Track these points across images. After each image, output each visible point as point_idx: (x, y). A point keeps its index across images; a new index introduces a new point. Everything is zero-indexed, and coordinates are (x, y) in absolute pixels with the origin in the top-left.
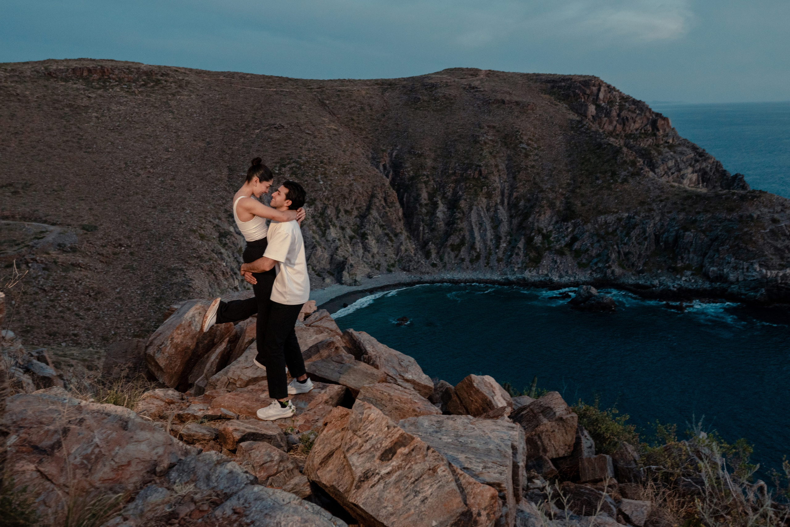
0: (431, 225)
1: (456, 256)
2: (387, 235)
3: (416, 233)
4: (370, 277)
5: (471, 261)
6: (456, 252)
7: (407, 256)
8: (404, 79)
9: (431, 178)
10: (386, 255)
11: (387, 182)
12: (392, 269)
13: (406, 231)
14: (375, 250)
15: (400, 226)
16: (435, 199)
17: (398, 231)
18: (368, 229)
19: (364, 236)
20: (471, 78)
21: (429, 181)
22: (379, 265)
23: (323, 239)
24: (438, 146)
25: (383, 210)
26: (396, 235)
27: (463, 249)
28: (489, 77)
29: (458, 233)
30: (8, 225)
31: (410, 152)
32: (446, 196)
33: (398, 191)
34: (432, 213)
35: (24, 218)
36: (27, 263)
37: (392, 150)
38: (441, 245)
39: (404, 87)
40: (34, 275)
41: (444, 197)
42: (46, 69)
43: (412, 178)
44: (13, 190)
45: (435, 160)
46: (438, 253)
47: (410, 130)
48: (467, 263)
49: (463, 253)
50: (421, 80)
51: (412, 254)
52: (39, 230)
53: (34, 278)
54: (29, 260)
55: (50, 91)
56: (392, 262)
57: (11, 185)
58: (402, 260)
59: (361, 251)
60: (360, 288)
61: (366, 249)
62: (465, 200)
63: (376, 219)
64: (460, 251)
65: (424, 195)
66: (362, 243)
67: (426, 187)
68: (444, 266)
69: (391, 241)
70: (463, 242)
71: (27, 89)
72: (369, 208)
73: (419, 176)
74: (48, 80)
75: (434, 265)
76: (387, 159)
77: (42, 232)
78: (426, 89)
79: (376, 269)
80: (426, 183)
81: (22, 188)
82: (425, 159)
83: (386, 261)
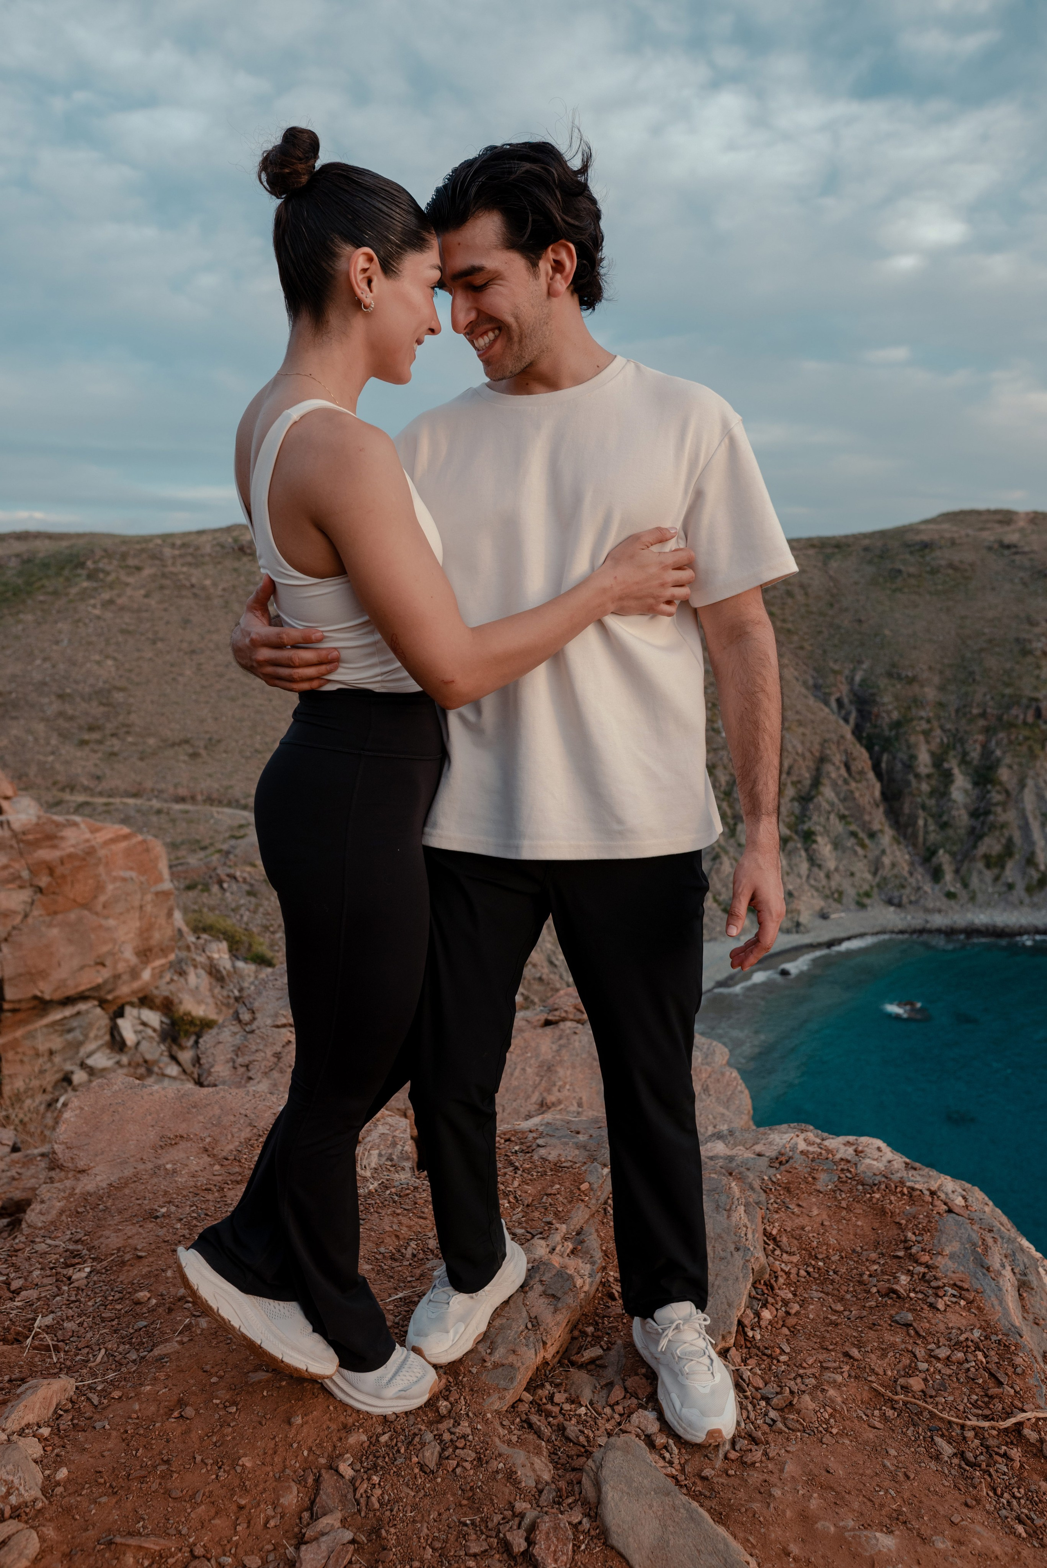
0: (940, 816)
1: (997, 879)
2: (854, 834)
3: (910, 830)
4: (824, 916)
5: (1029, 890)
6: (996, 871)
7: (896, 876)
8: (865, 536)
9: (935, 724)
10: (852, 874)
11: (847, 731)
12: (866, 901)
13: (891, 826)
14: (831, 865)
15: (878, 819)
16: (946, 765)
17: (876, 826)
18: (815, 823)
19: (808, 837)
20: (999, 529)
21: (931, 730)
22: (841, 893)
23: (732, 841)
24: (946, 661)
25: (845, 788)
26: (872, 835)
27: (1010, 865)
28: (1036, 524)
29: (997, 833)
30: (187, 812)
31: (890, 675)
32: (968, 758)
33: (869, 748)
34: (942, 792)
35: (210, 800)
36: (220, 883)
37: (854, 671)
38: (962, 859)
39: (866, 549)
40: (233, 905)
41: (964, 761)
42: (236, 540)
43: (897, 725)
44: (191, 751)
45: (942, 688)
46: (957, 871)
47: (887, 632)
48: (1020, 891)
49: (1011, 872)
50: (899, 533)
51: (905, 873)
52: (236, 823)
53: (233, 910)
54: (224, 878)
55: (242, 579)
56: (866, 887)
57: (186, 741)
58: (886, 884)
59: (804, 867)
60: (806, 939)
61: (813, 861)
62: (1010, 767)
63: (832, 804)
64: (1003, 867)
65: (924, 758)
66: (806, 850)
67: (928, 742)
68: (973, 898)
69: (863, 846)
70: (1009, 850)
71: (206, 576)
72: (816, 783)
73: (912, 720)
74: (239, 559)
75: (950, 895)
76: (844, 689)
77: (241, 826)
78: (911, 553)
79: (835, 900)
80: (926, 734)
81: (206, 748)
82: (922, 686)
83: (853, 885)
